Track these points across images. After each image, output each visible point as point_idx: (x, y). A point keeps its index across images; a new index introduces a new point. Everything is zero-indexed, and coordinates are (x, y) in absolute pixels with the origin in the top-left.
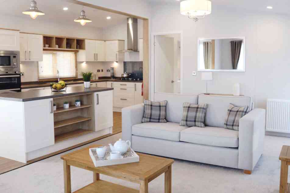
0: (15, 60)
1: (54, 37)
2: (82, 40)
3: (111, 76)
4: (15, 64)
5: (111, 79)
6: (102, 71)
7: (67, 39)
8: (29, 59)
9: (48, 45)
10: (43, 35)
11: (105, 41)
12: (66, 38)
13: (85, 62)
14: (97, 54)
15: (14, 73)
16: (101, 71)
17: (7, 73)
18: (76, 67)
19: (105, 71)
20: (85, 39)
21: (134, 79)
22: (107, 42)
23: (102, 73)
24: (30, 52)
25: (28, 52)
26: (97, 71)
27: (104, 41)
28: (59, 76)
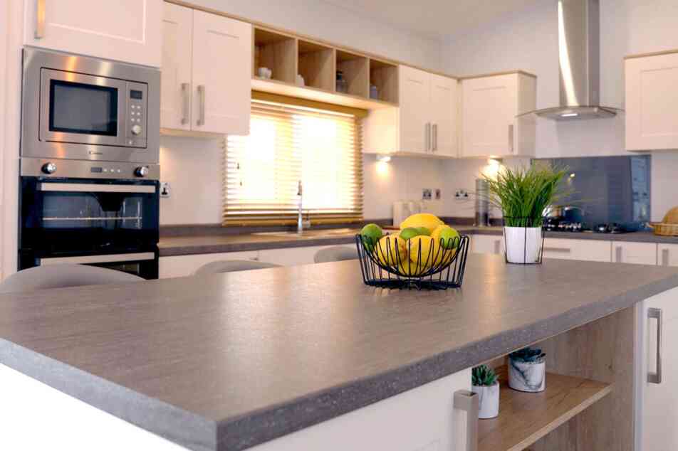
0: (136, 111)
1: (293, 39)
2: (390, 66)
3: (477, 214)
4: (136, 129)
5: (477, 224)
6: (438, 194)
7: (338, 52)
8: (194, 123)
9: (269, 73)
10: (253, 23)
11: (459, 80)
12: (335, 49)
13: (388, 159)
14: (435, 126)
15: (130, 177)
16: (434, 194)
17: (100, 170)
18: (359, 174)
19: (447, 196)
20: (399, 63)
21: (602, 229)
22: (465, 82)
23: (437, 201)
24: (200, 89)
25: (195, 89)
26: (422, 194)
27: (455, 81)
28: (300, 205)
